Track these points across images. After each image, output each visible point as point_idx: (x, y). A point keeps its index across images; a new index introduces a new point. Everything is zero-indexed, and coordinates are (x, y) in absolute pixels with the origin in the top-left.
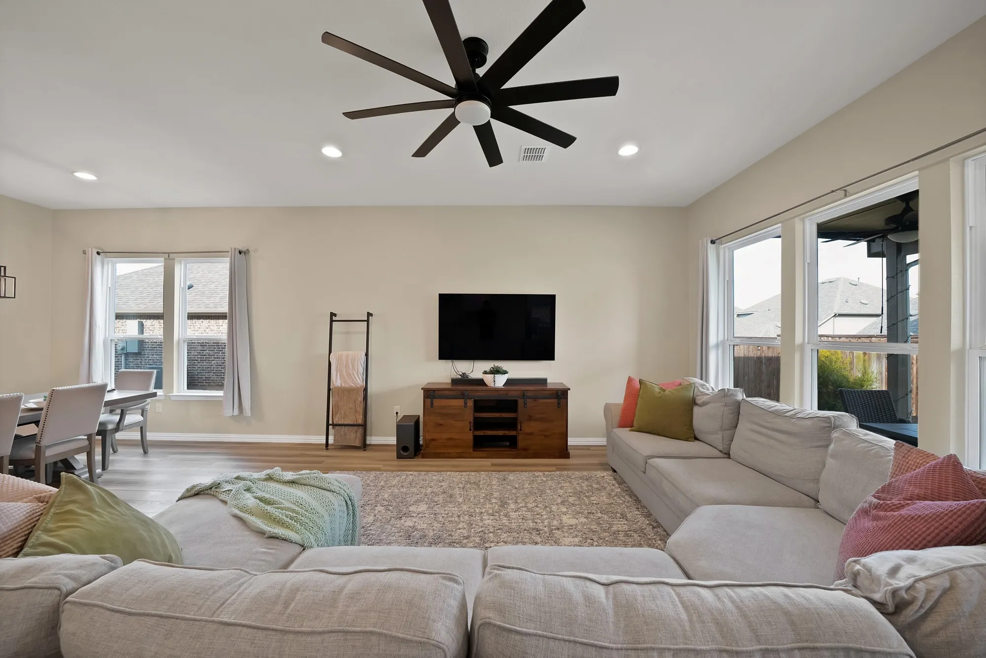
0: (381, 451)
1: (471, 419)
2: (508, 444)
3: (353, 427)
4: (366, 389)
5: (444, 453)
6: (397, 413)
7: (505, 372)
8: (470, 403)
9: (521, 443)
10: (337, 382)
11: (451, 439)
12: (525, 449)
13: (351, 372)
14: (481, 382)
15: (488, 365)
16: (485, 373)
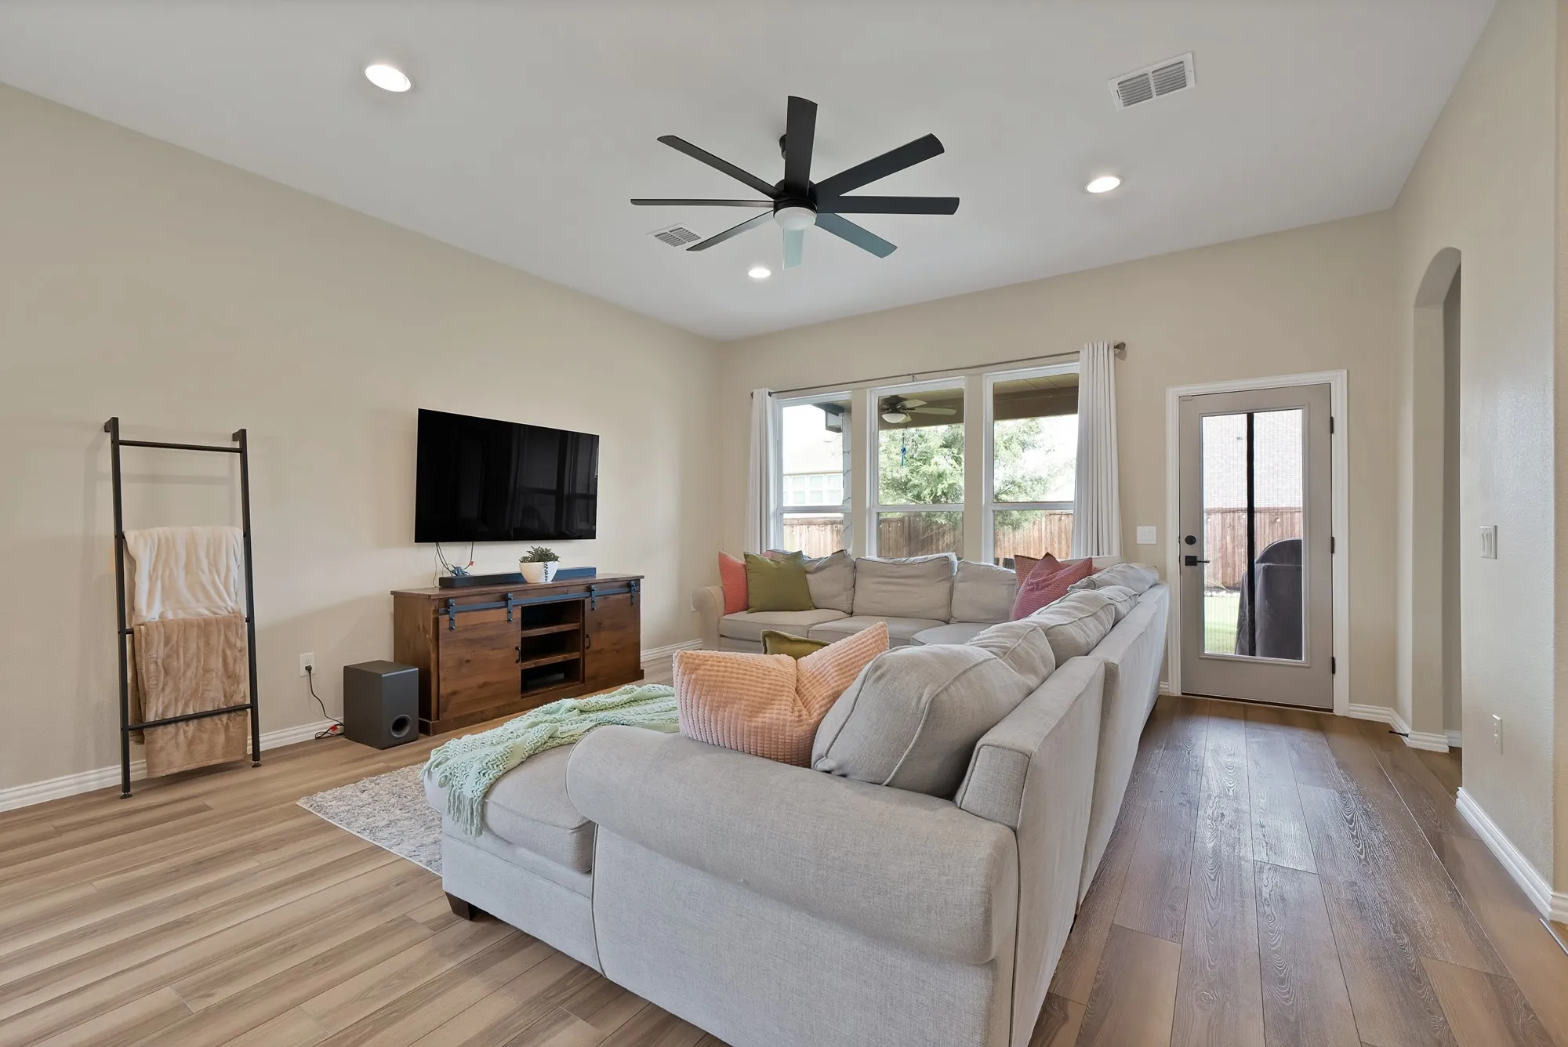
0: (297, 756)
1: (518, 642)
2: (561, 676)
3: (216, 718)
4: (250, 619)
5: (473, 714)
6: (309, 669)
7: (555, 559)
8: (517, 615)
9: (590, 668)
10: (149, 608)
11: (485, 684)
12: (594, 678)
13: (205, 578)
14: (515, 579)
15: (525, 548)
16: (525, 560)
